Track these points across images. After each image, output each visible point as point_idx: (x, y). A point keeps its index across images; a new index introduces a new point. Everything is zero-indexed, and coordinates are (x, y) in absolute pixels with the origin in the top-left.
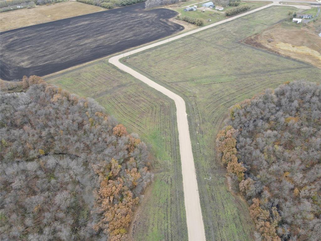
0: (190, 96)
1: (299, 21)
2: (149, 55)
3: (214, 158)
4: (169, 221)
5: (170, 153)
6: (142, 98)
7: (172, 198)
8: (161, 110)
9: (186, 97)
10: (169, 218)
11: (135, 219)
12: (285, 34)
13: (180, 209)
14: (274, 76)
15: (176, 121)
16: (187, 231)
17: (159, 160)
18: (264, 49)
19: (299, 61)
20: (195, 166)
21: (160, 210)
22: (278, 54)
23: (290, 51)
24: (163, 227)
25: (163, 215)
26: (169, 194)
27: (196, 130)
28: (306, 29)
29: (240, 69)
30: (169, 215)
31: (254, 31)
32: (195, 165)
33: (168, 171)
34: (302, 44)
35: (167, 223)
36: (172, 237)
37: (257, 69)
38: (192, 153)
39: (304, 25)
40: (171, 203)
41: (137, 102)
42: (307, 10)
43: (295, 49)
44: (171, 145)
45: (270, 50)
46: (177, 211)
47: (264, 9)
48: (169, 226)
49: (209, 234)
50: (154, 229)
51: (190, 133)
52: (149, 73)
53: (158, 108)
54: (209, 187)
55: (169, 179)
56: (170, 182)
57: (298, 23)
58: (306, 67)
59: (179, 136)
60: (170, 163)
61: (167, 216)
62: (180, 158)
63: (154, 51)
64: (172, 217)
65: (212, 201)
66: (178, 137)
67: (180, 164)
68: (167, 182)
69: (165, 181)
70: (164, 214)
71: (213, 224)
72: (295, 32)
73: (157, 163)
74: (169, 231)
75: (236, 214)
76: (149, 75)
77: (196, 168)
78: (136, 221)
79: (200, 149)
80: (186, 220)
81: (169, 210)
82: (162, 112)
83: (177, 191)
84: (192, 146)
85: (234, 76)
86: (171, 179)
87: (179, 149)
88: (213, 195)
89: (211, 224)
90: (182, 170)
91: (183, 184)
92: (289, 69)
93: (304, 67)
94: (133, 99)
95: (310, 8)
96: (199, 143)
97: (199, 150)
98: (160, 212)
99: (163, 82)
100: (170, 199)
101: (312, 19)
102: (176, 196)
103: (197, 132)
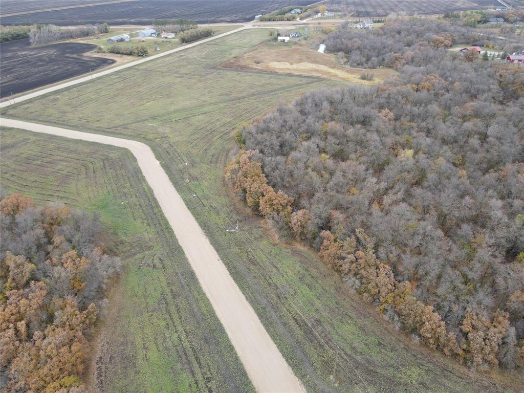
0: (156, 138)
1: (287, 39)
2: (56, 100)
3: (232, 207)
4: (180, 328)
5: (146, 221)
6: (58, 157)
7: (174, 288)
8: (104, 165)
9: (150, 140)
10: (177, 322)
11: (99, 355)
12: (275, 54)
13: (197, 301)
14: (281, 95)
15: (142, 174)
16: (224, 329)
17: (123, 238)
18: (253, 71)
19: (305, 77)
20: (201, 227)
21: (153, 317)
22: (276, 73)
23: (289, 69)
24: (170, 344)
25: (163, 323)
26: (164, 284)
27: (183, 179)
28: (299, 47)
29: (227, 95)
30: (176, 317)
31: (230, 54)
32: (200, 225)
33: (149, 248)
34: (301, 61)
35: (176, 332)
36: (195, 352)
37: (253, 91)
38: (187, 210)
39: (295, 43)
40: (174, 296)
41: (49, 165)
42: (291, 30)
43: (295, 66)
44: (143, 210)
45: (261, 70)
46: (191, 305)
47: (235, 33)
48: (183, 337)
49: (267, 318)
50: (149, 354)
51: (173, 184)
52: (63, 121)
53: (98, 165)
54: (239, 249)
55: (156, 261)
56: (159, 265)
57: (286, 41)
58: (318, 81)
59: (155, 193)
60: (150, 236)
61: (173, 320)
62: (167, 223)
63: (65, 93)
64: (183, 319)
65: (252, 267)
66: (153, 195)
67: (171, 232)
68: (154, 266)
69: (149, 265)
70: (165, 319)
71: (268, 301)
72: (287, 50)
73: (122, 243)
74: (186, 344)
75: (302, 271)
76: (64, 125)
77: (203, 229)
78: (101, 358)
79: (201, 201)
80: (214, 313)
81: (173, 309)
82: (107, 168)
83: (180, 275)
84: (185, 200)
85: (222, 103)
86: (160, 259)
87: (161, 211)
88: (251, 257)
89: (266, 302)
90: (177, 240)
91: (186, 259)
92: (297, 85)
93: (316, 82)
94: (39, 162)
95: (294, 28)
96: (195, 193)
97: (201, 203)
98: (154, 321)
99: (97, 129)
100: (168, 290)
101: (302, 37)
102: (181, 283)
103: (188, 181)
